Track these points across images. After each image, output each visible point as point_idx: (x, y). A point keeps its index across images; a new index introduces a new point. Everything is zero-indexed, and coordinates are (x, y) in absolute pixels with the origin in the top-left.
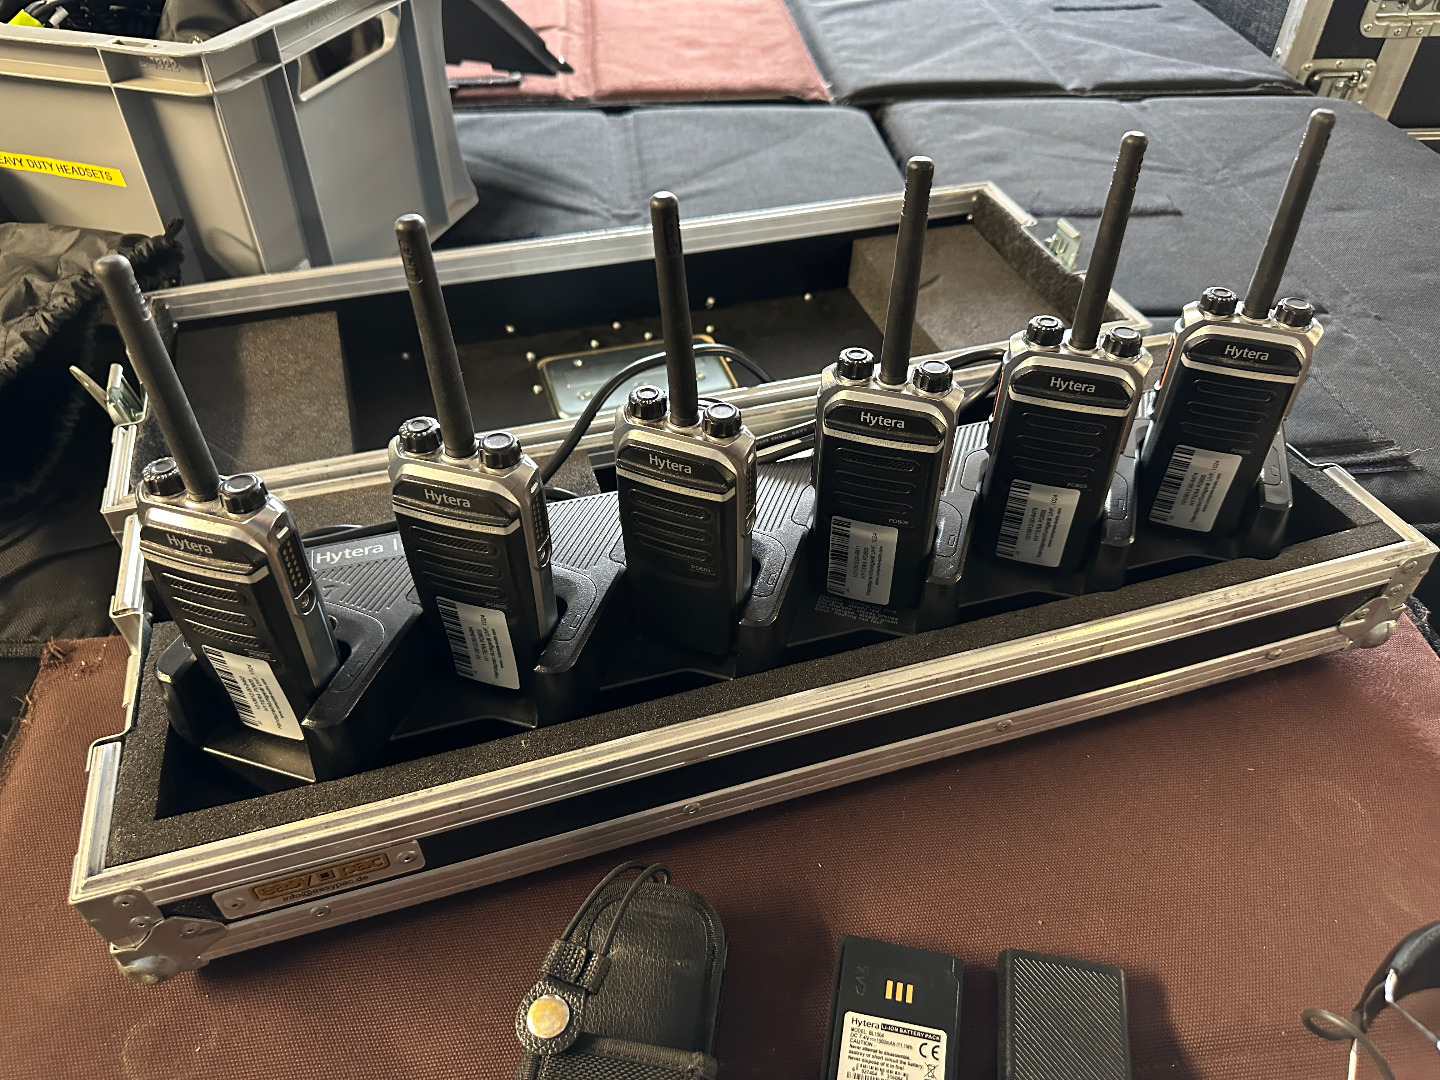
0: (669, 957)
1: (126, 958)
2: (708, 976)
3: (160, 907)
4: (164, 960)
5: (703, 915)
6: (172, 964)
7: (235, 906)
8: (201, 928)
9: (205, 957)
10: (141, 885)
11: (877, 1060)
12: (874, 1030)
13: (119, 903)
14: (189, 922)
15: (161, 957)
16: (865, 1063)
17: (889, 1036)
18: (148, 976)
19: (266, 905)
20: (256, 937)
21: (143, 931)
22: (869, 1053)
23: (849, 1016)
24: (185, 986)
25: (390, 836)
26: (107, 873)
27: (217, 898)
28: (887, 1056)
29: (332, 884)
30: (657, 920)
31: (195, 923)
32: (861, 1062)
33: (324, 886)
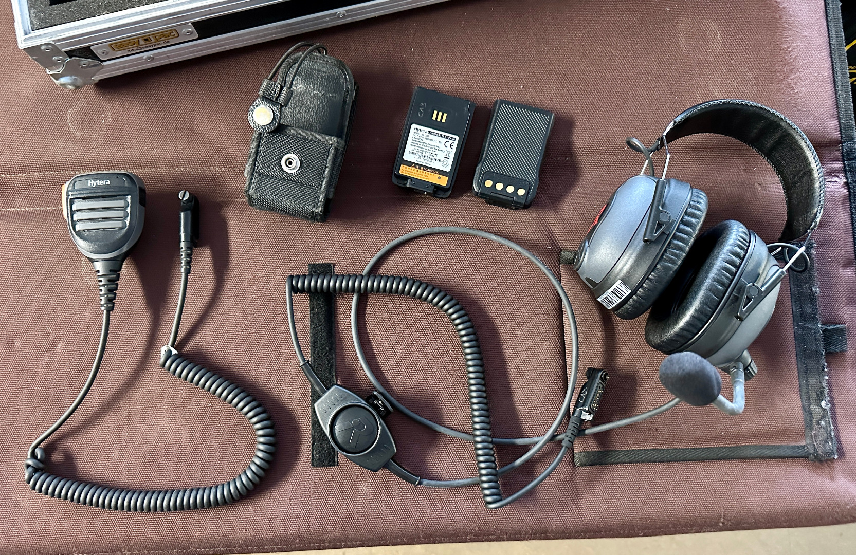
0: (326, 92)
1: (57, 77)
2: (345, 102)
3: (66, 52)
4: (75, 78)
5: (343, 72)
6: (80, 81)
7: (103, 53)
8: (89, 64)
9: (97, 78)
10: (53, 41)
11: (423, 147)
12: (424, 133)
13: (45, 49)
14: (83, 60)
15: (74, 77)
16: (418, 148)
17: (431, 137)
18: (70, 86)
19: (119, 54)
20: (118, 69)
21: (60, 64)
22: (421, 143)
23: (414, 126)
24: (90, 92)
25: (175, 20)
26: (34, 34)
27: (94, 49)
28: (429, 146)
29: (152, 44)
30: (320, 73)
31: (85, 61)
32: (416, 147)
33: (147, 45)
